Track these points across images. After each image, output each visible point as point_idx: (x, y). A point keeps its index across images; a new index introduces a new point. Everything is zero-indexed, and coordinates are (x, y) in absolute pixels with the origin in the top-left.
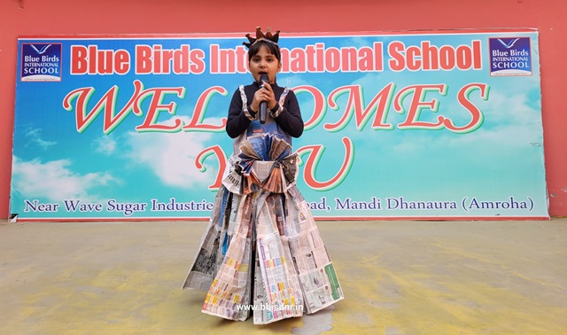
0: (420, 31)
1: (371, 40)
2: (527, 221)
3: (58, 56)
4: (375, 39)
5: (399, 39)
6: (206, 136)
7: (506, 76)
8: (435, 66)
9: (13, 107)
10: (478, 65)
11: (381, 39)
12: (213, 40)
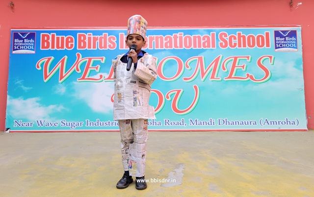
0: (237, 26)
1: (209, 31)
2: (295, 132)
3: (34, 39)
4: (212, 31)
5: (225, 30)
7: (284, 51)
8: (244, 46)
9: (8, 68)
10: (268, 45)
11: (214, 31)
12: (121, 30)
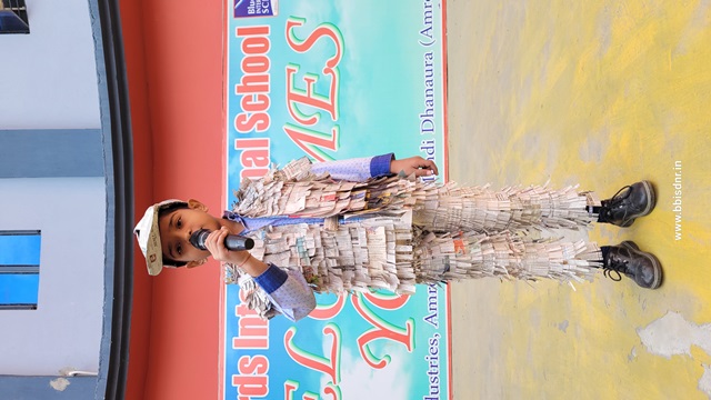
0: (223, 95)
1: (233, 153)
4: (232, 147)
5: (232, 119)
6: (345, 355)
8: (265, 78)
10: (265, 30)
11: (232, 141)
12: (227, 344)
